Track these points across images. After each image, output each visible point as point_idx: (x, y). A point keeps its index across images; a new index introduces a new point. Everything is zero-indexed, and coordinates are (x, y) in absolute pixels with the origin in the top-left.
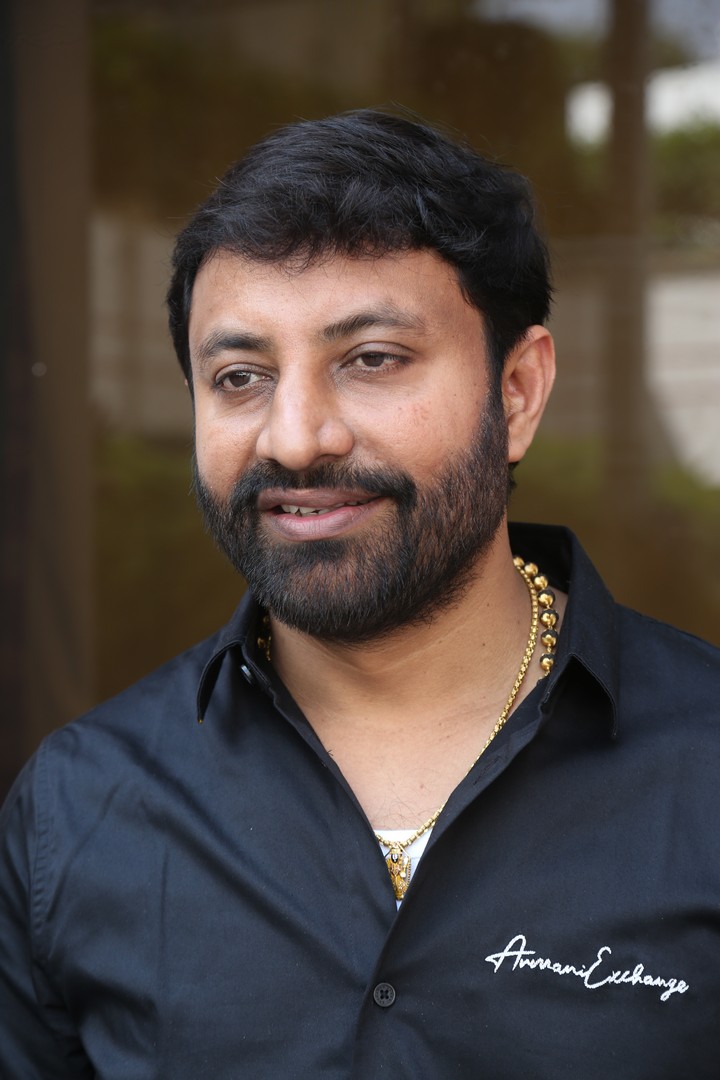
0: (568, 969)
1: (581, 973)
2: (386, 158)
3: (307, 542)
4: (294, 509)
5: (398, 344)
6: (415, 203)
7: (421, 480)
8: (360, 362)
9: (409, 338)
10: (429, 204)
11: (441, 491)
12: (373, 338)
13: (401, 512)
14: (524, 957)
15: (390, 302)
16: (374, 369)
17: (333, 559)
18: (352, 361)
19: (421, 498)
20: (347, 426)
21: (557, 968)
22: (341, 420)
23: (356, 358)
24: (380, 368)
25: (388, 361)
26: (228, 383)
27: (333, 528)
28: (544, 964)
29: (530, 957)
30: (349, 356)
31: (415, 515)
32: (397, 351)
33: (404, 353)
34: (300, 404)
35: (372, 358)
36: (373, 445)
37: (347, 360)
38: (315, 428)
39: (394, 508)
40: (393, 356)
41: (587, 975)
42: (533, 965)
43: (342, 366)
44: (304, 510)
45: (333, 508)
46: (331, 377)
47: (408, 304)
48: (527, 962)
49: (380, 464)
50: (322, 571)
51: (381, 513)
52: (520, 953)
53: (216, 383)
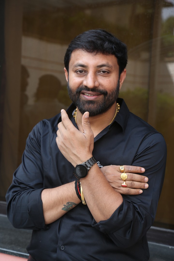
2: (108, 39)
3: (89, 100)
4: (87, 94)
5: (108, 70)
6: (113, 47)
7: (108, 92)
8: (102, 72)
9: (110, 69)
10: (115, 47)
11: (111, 94)
12: (104, 68)
13: (105, 97)
15: (108, 63)
16: (104, 74)
17: (93, 104)
18: (100, 72)
19: (108, 95)
20: (99, 82)
22: (98, 81)
23: (101, 71)
24: (105, 74)
25: (106, 72)
26: (79, 72)
27: (94, 99)
29: (100, 165)
30: (100, 71)
32: (108, 71)
33: (109, 72)
34: (92, 78)
35: (104, 72)
36: (102, 86)
37: (99, 71)
38: (94, 82)
39: (103, 96)
43: (98, 72)
44: (89, 95)
45: (94, 95)
46: (96, 74)
47: (110, 64)
48: (99, 166)
49: (103, 89)
50: (91, 105)
51: (101, 97)
53: (76, 72)
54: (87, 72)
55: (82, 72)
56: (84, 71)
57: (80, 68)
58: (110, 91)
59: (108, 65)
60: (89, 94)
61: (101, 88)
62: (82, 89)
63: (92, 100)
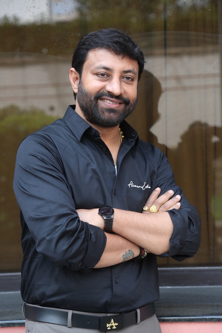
0: (139, 187)
1: (142, 187)
3: (110, 108)
7: (131, 102)
8: (125, 78)
13: (125, 107)
14: (132, 185)
15: (134, 69)
16: (127, 80)
19: (130, 105)
21: (137, 187)
22: (122, 88)
25: (130, 79)
26: (100, 75)
27: (116, 107)
28: (135, 186)
31: (128, 108)
33: (133, 79)
35: (128, 78)
36: (125, 92)
40: (131, 78)
41: (143, 187)
42: (134, 186)
43: (122, 78)
50: (112, 114)
51: (123, 106)
52: (132, 184)
53: (97, 74)
54: (110, 77)
55: (104, 76)
56: (106, 75)
57: (103, 71)
58: (133, 100)
59: (133, 72)
60: (110, 101)
61: (125, 96)
62: (103, 94)
63: (114, 108)
